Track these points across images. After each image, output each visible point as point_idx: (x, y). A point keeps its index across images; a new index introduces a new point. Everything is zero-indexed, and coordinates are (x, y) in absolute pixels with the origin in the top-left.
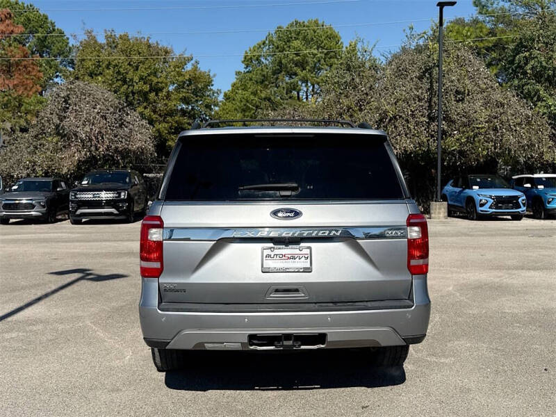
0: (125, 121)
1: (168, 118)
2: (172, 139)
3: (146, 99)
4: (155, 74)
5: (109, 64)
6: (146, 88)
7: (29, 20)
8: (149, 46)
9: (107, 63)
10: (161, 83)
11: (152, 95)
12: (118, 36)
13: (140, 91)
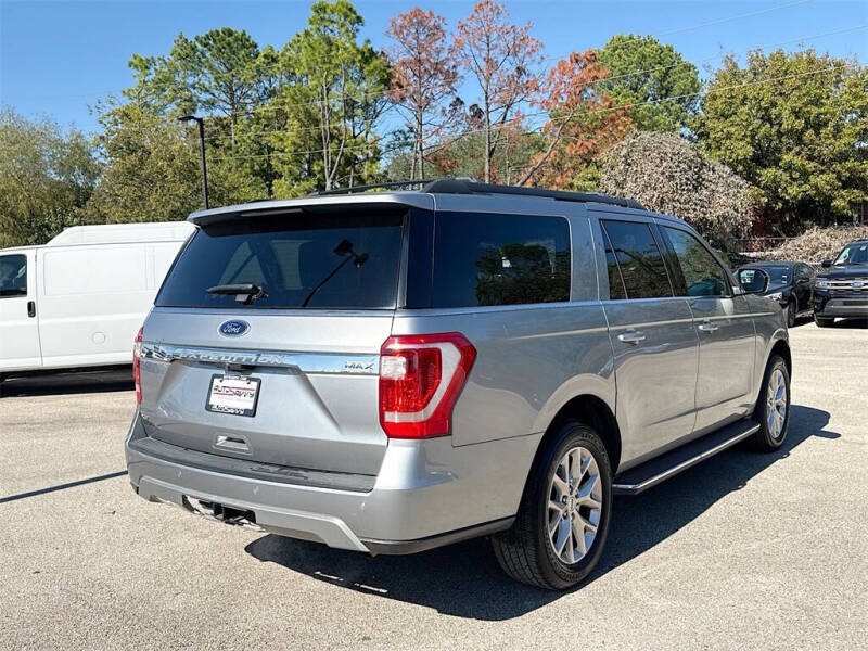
0: (704, 180)
1: (837, 166)
2: (842, 197)
3: (800, 141)
4: (817, 102)
5: (745, 98)
6: (800, 124)
7: (644, 56)
8: (811, 62)
9: (741, 97)
10: (826, 114)
11: (809, 134)
12: (767, 56)
13: (791, 130)
